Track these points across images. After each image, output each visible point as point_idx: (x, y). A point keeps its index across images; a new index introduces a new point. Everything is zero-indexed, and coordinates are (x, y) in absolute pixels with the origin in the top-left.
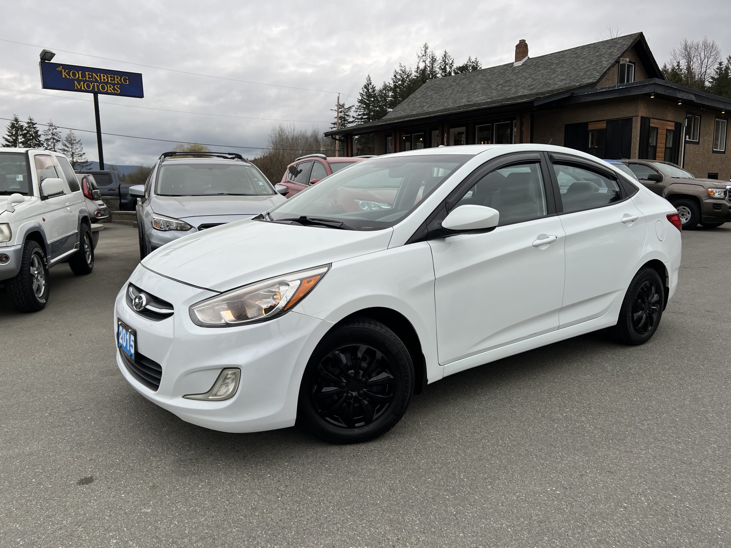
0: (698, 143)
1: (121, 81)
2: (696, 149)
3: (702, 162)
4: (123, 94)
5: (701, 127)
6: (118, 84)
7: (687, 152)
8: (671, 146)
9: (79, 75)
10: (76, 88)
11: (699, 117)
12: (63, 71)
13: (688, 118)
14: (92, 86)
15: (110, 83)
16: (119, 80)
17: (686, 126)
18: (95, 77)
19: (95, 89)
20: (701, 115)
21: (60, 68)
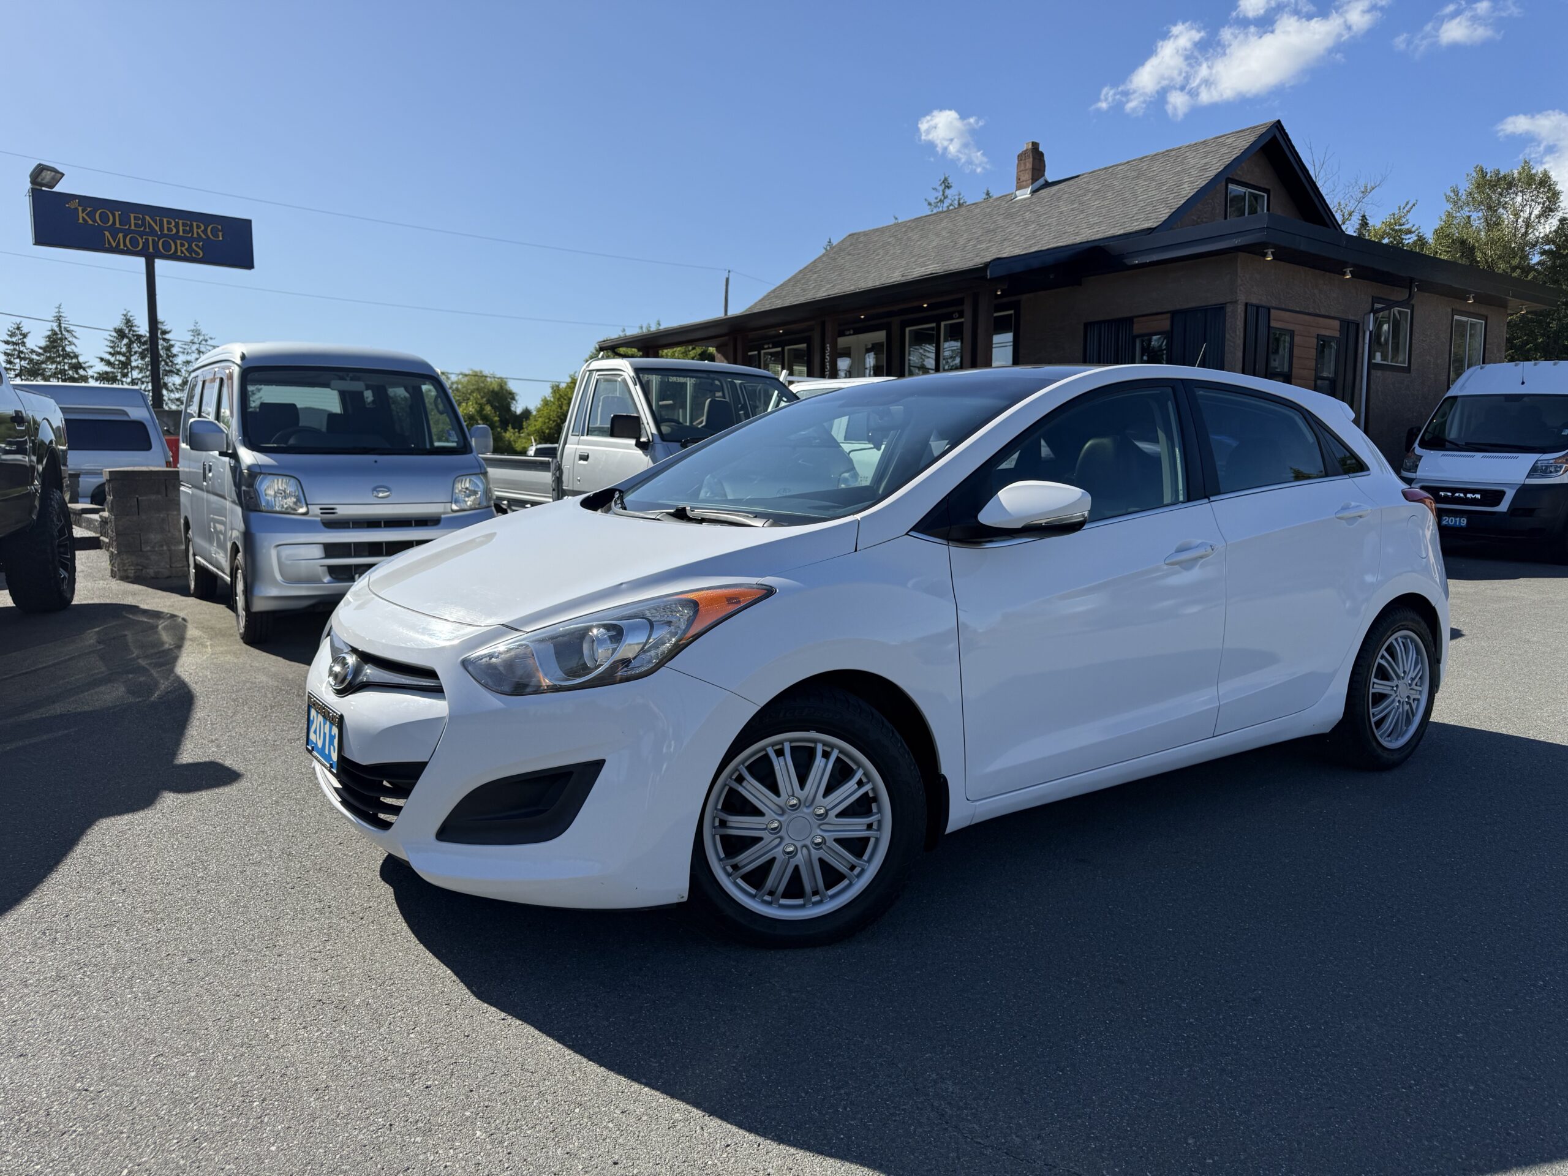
1: (206, 234)
2: (1400, 381)
4: (208, 259)
5: (1416, 336)
6: (199, 238)
8: (1330, 375)
9: (116, 217)
10: (107, 246)
11: (1409, 311)
12: (80, 209)
13: (1375, 311)
14: (143, 243)
15: (181, 238)
16: (202, 231)
17: (1371, 329)
18: (149, 222)
19: (149, 249)
20: (1413, 306)
21: (73, 204)
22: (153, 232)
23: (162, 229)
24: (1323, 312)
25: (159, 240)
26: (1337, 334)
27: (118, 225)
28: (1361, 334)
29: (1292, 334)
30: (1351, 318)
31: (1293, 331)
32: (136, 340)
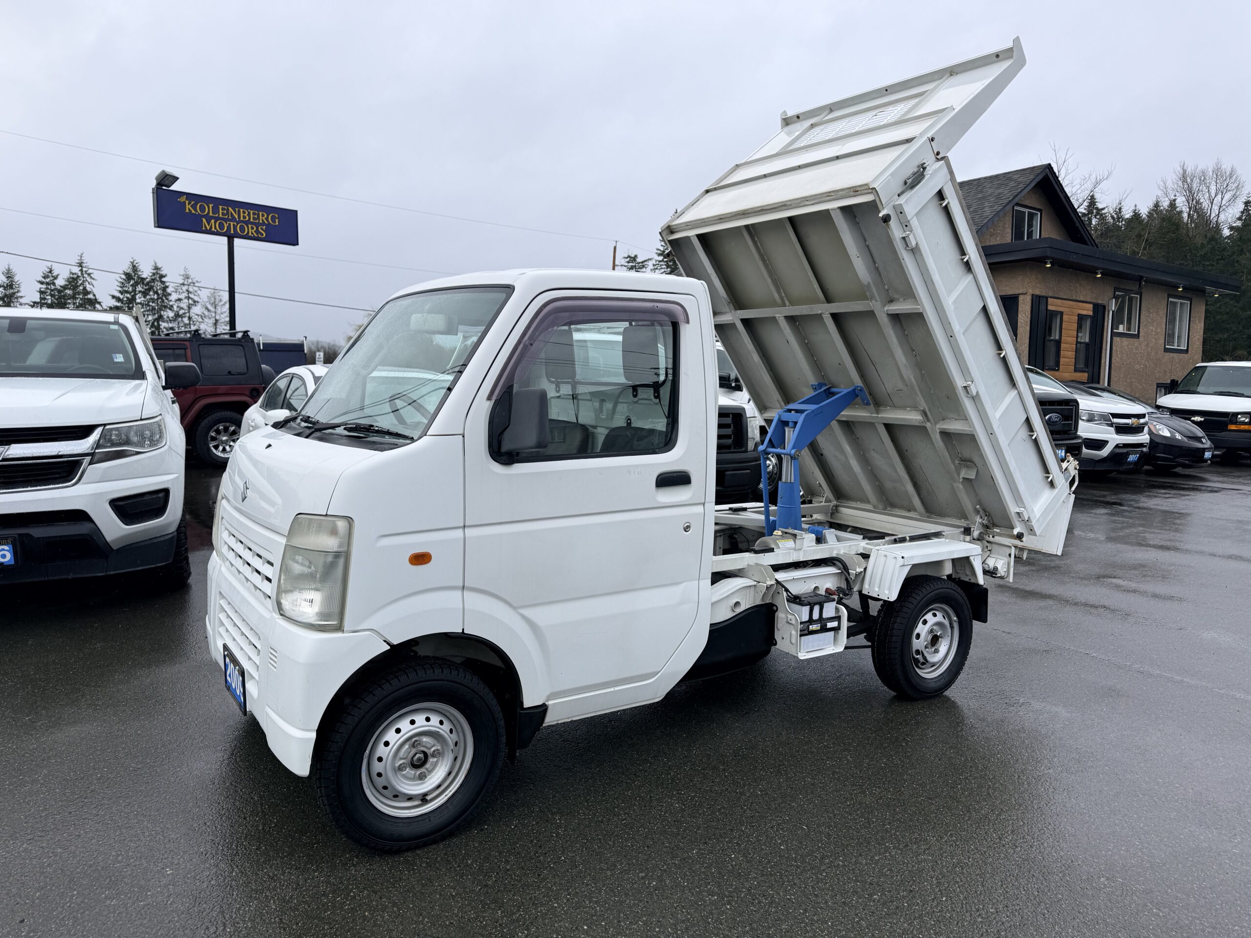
0: (1137, 336)
1: (268, 221)
2: (1133, 345)
3: (1145, 366)
4: (270, 238)
5: (1143, 312)
6: (263, 224)
7: (1117, 351)
8: (1087, 340)
9: (209, 209)
10: (204, 228)
11: (1138, 296)
12: (187, 202)
13: (1116, 298)
14: (227, 227)
15: (252, 223)
16: (265, 219)
17: (1113, 309)
18: (231, 213)
19: (231, 231)
20: (1141, 293)
21: (183, 199)
22: (233, 219)
23: (239, 217)
24: (1082, 299)
25: (237, 224)
26: (1091, 313)
27: (211, 214)
28: (1106, 313)
29: (1061, 313)
30: (1100, 302)
31: (1063, 312)
32: (140, 282)
